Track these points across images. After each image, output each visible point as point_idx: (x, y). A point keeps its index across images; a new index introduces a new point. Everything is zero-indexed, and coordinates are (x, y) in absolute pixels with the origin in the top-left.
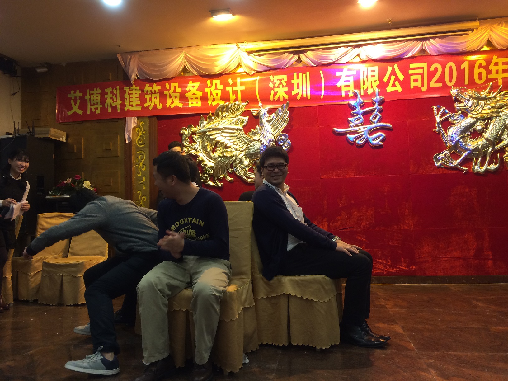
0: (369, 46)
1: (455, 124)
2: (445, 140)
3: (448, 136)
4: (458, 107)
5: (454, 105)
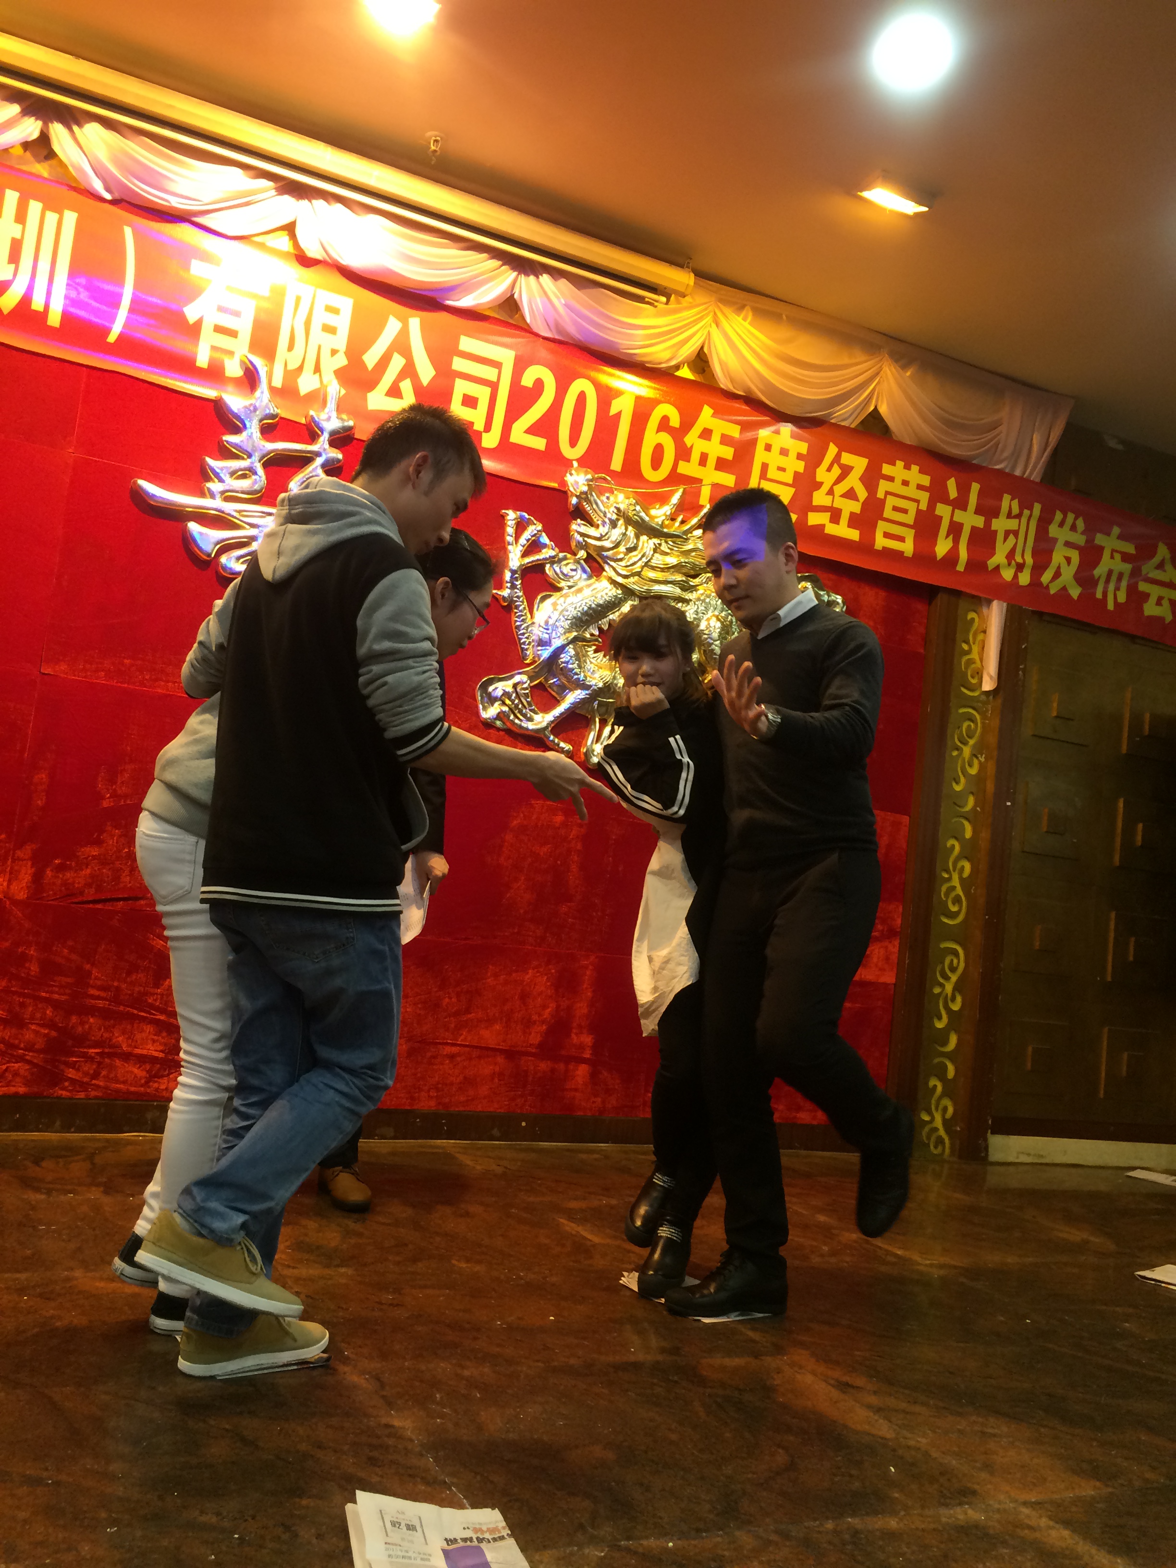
0: (339, 206)
1: (559, 589)
2: (523, 634)
3: (533, 623)
4: (583, 535)
5: (569, 523)
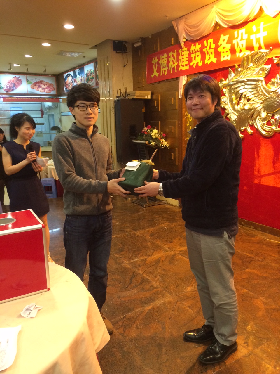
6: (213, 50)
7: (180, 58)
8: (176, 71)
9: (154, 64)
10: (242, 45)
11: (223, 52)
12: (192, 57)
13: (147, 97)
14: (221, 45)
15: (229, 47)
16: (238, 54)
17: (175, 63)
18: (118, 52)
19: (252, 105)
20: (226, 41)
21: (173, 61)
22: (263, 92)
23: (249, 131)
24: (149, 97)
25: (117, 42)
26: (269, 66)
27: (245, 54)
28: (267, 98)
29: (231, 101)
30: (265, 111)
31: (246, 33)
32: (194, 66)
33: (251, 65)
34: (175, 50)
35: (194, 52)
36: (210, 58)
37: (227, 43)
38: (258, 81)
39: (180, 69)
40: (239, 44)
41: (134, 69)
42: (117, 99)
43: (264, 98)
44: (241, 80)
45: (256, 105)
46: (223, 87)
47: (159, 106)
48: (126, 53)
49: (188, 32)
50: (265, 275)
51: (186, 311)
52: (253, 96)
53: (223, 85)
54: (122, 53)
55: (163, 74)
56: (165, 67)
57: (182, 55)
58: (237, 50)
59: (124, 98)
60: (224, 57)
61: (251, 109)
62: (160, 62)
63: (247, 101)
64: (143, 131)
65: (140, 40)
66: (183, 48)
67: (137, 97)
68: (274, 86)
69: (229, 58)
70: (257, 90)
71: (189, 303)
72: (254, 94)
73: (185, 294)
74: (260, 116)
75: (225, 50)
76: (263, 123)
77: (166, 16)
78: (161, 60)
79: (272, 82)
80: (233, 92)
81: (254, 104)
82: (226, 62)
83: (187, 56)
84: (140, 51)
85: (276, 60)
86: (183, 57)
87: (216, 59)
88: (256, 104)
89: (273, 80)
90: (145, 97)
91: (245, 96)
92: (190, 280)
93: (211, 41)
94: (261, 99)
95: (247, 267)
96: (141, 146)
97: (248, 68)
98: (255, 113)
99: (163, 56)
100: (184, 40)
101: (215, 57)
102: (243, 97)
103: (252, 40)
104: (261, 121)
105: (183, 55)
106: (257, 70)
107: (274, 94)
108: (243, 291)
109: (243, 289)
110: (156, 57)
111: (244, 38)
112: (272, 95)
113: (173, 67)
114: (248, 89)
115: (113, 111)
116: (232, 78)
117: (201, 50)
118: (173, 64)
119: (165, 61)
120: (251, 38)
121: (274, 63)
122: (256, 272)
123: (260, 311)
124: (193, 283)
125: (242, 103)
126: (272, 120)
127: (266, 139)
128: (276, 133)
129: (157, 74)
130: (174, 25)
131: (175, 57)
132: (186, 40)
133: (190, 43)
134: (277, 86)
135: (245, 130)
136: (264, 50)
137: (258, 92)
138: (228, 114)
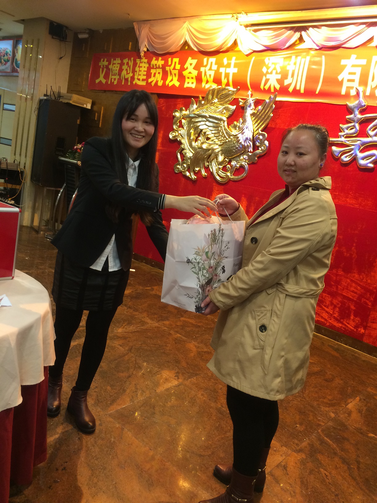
6: (178, 71)
7: (137, 69)
8: (129, 84)
9: (102, 67)
10: (210, 76)
11: (188, 78)
12: (152, 73)
13: (87, 106)
14: (187, 68)
15: (195, 73)
16: (204, 84)
17: (129, 73)
18: (54, 37)
19: (210, 145)
20: (193, 65)
21: (127, 70)
22: (224, 133)
23: (204, 173)
24: (89, 107)
25: (55, 24)
26: (234, 107)
27: (211, 86)
28: (227, 140)
29: (189, 135)
30: (223, 155)
31: (216, 64)
32: (153, 84)
33: (216, 100)
34: (132, 59)
35: (155, 67)
36: (172, 80)
37: (195, 68)
38: (220, 120)
39: (134, 83)
40: (207, 74)
41: (72, 66)
42: (45, 98)
43: (224, 140)
44: (203, 114)
45: (216, 147)
46: (182, 118)
47: (101, 121)
48: (65, 41)
49: (152, 42)
50: (199, 324)
51: (116, 349)
52: (213, 135)
53: (182, 115)
54: (60, 41)
55: (112, 83)
56: (115, 74)
57: (139, 67)
58: (204, 79)
59: (55, 99)
60: (188, 83)
61: (209, 150)
62: (110, 67)
63: (206, 139)
64: (75, 147)
65: (87, 31)
66: (142, 59)
67: (73, 102)
68: (236, 129)
69: (193, 86)
70: (218, 130)
71: (121, 342)
72: (215, 134)
73: (115, 334)
74: (217, 159)
75: (190, 75)
76: (219, 167)
77: (129, 14)
78: (112, 64)
79: (234, 125)
80: (192, 126)
81: (212, 144)
82: (189, 89)
83: (146, 69)
84: (84, 44)
85: (242, 102)
86: (141, 69)
87: (179, 83)
88: (215, 145)
89: (235, 123)
90: (84, 105)
91: (205, 133)
92: (121, 323)
93: (176, 60)
94: (220, 141)
95: (182, 316)
96: (70, 166)
97: (212, 103)
98: (213, 155)
99: (115, 60)
100: (145, 50)
101: (178, 80)
102: (202, 135)
103: (221, 73)
104: (217, 165)
105: (141, 67)
106: (221, 107)
107: (234, 138)
108: (176, 336)
109: (177, 334)
110: (106, 60)
111: (213, 68)
112: (232, 139)
113: (126, 77)
114: (209, 126)
115: (36, 112)
116: (194, 110)
117: (163, 68)
118: (127, 74)
119: (117, 67)
120: (220, 71)
121: (240, 105)
122: (190, 321)
123: (192, 352)
124: (124, 325)
125: (201, 141)
126: (229, 166)
127: (219, 185)
128: (230, 180)
129: (104, 81)
130: (135, 27)
131: (130, 66)
132: (148, 50)
133: (151, 55)
134: (238, 131)
135: (200, 171)
136: (231, 88)
137: (219, 133)
138: (183, 149)
